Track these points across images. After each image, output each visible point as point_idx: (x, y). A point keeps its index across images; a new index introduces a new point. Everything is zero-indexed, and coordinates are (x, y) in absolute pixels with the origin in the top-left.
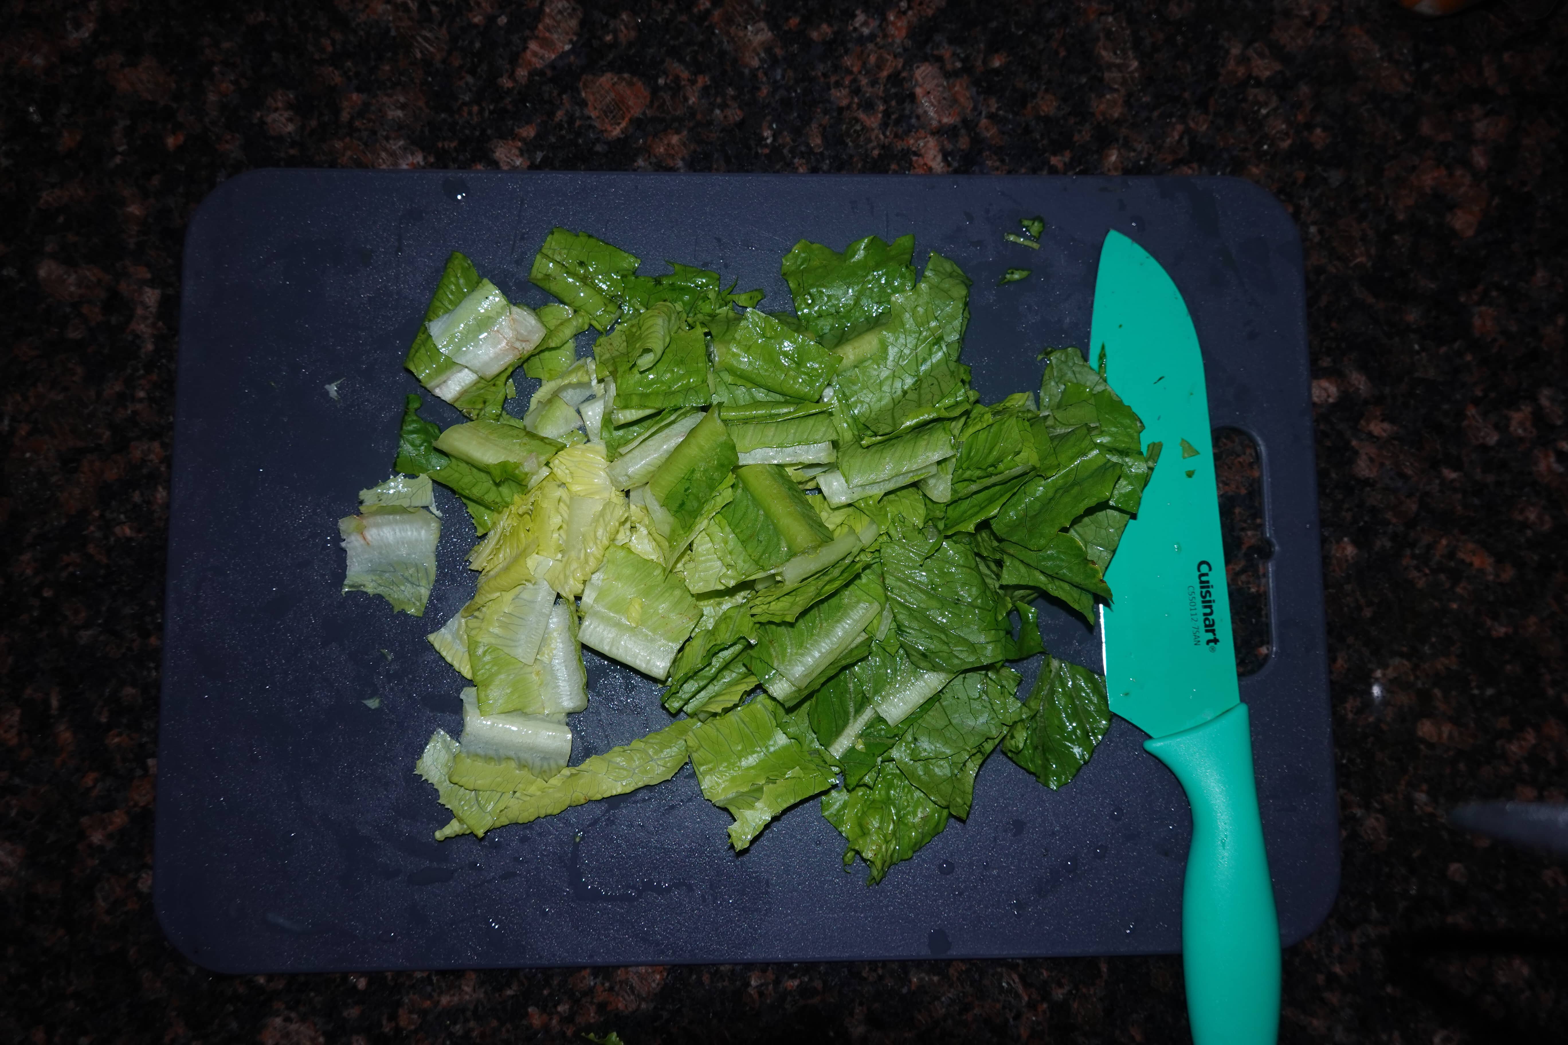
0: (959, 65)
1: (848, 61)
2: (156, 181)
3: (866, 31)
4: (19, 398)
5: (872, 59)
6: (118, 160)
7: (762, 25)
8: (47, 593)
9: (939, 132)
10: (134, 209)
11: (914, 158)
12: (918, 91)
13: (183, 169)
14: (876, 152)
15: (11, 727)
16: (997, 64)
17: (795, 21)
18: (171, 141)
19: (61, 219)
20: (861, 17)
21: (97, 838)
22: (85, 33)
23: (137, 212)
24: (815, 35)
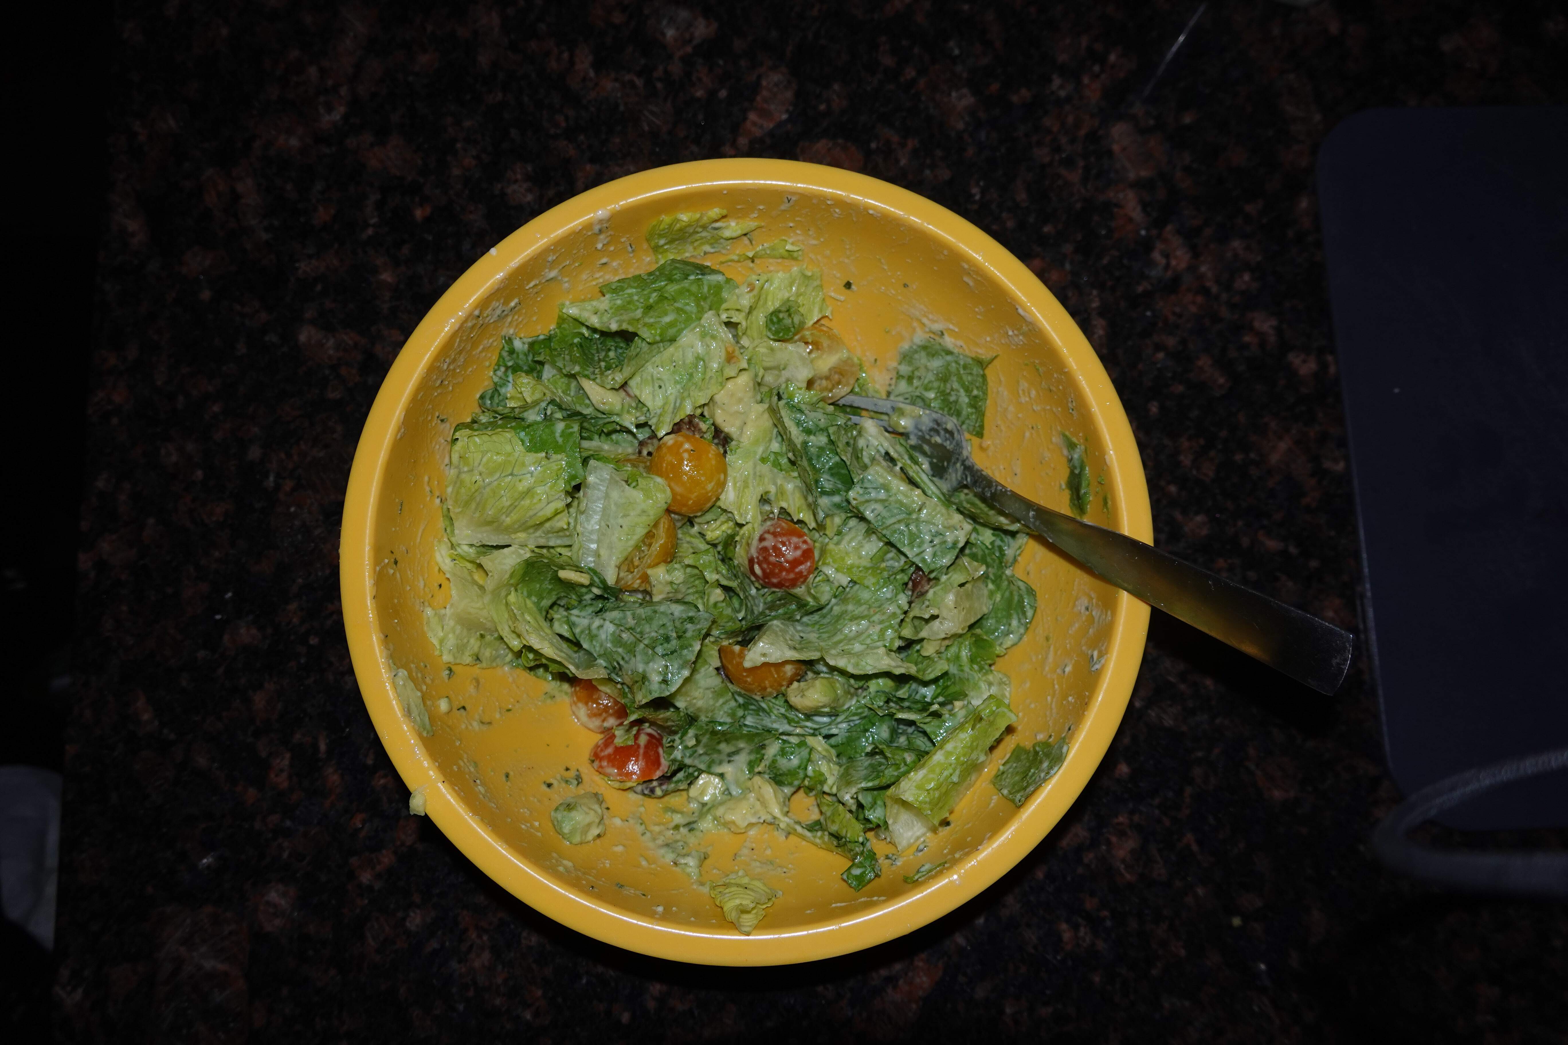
0: (1152, 122)
1: (1047, 122)
2: (406, 250)
3: (1062, 93)
4: (283, 455)
5: (1070, 119)
6: (370, 231)
7: (965, 91)
8: (313, 641)
9: (1138, 185)
10: (386, 277)
11: (1116, 210)
12: (1116, 148)
13: (430, 238)
14: (1078, 206)
15: (282, 771)
16: (1187, 120)
17: (995, 87)
18: (419, 213)
19: (319, 288)
20: (1057, 81)
21: (366, 877)
22: (336, 116)
23: (389, 280)
24: (1015, 99)
